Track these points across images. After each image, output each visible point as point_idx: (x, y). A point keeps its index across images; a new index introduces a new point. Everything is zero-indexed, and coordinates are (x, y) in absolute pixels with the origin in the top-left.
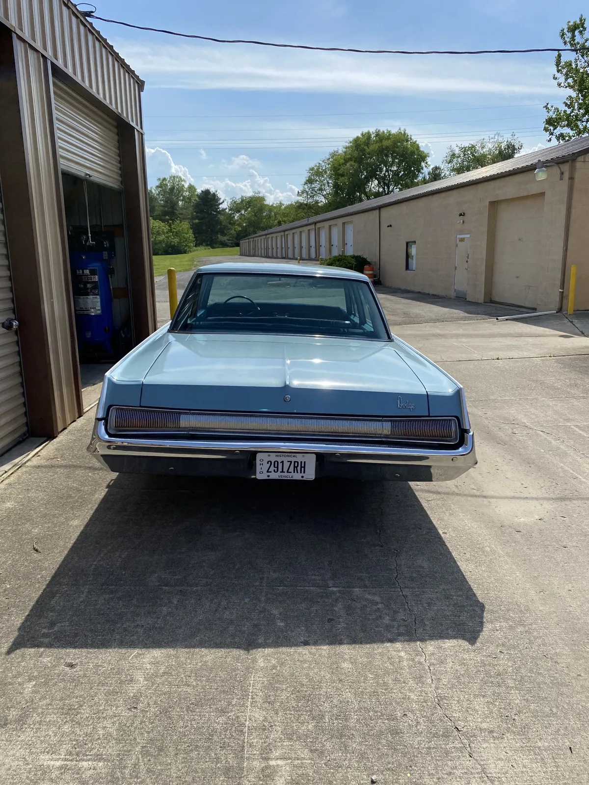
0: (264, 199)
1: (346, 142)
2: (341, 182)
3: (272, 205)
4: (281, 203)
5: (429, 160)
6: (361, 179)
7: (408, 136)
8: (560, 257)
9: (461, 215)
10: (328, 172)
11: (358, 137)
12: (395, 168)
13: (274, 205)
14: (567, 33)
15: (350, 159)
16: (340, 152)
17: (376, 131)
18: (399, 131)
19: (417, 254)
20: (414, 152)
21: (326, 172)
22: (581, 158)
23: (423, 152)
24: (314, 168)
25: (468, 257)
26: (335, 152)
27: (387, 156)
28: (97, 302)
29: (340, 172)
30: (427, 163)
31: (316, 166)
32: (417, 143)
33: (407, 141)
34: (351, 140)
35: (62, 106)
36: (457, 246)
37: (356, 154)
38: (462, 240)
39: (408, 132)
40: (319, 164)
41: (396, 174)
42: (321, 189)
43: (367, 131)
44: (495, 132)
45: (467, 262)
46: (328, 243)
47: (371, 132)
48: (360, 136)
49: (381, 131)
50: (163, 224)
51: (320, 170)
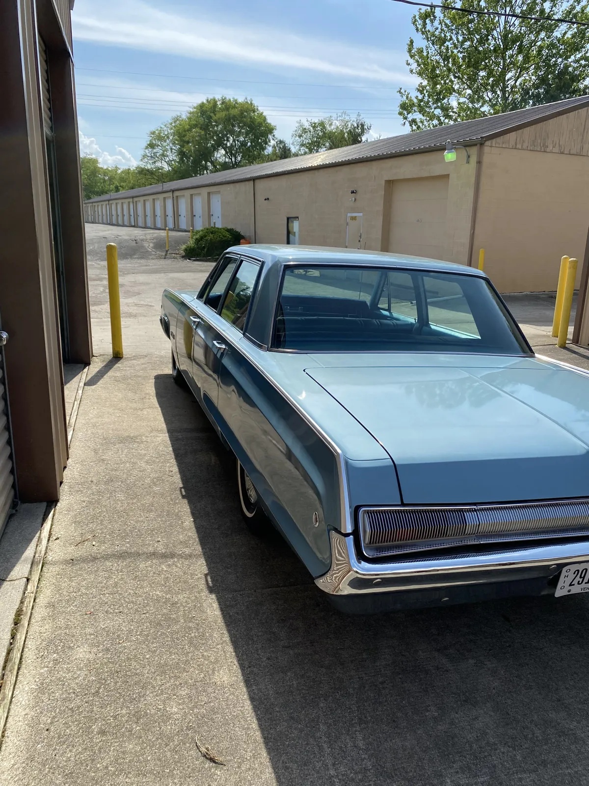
0: (97, 161)
1: (190, 107)
2: (187, 150)
3: (107, 169)
4: (116, 167)
5: (275, 133)
6: (207, 148)
7: (254, 106)
8: (466, 241)
9: (353, 192)
10: (171, 138)
11: (203, 103)
12: (242, 139)
13: (109, 169)
14: (418, 19)
15: (196, 126)
16: (184, 117)
17: (222, 98)
18: (246, 100)
19: (300, 231)
20: (261, 124)
21: (168, 138)
22: (488, 143)
23: (270, 124)
24: (155, 132)
25: (360, 236)
26: (178, 117)
27: (233, 126)
29: (186, 139)
30: (274, 136)
31: (157, 130)
32: (264, 114)
33: (254, 112)
34: (195, 105)
36: (347, 224)
37: (201, 120)
38: (354, 218)
39: (255, 103)
40: (161, 128)
41: (243, 144)
42: (163, 155)
43: (212, 97)
44: (342, 111)
45: (359, 241)
46: (190, 213)
47: (217, 99)
48: (205, 101)
49: (228, 99)
51: (162, 134)
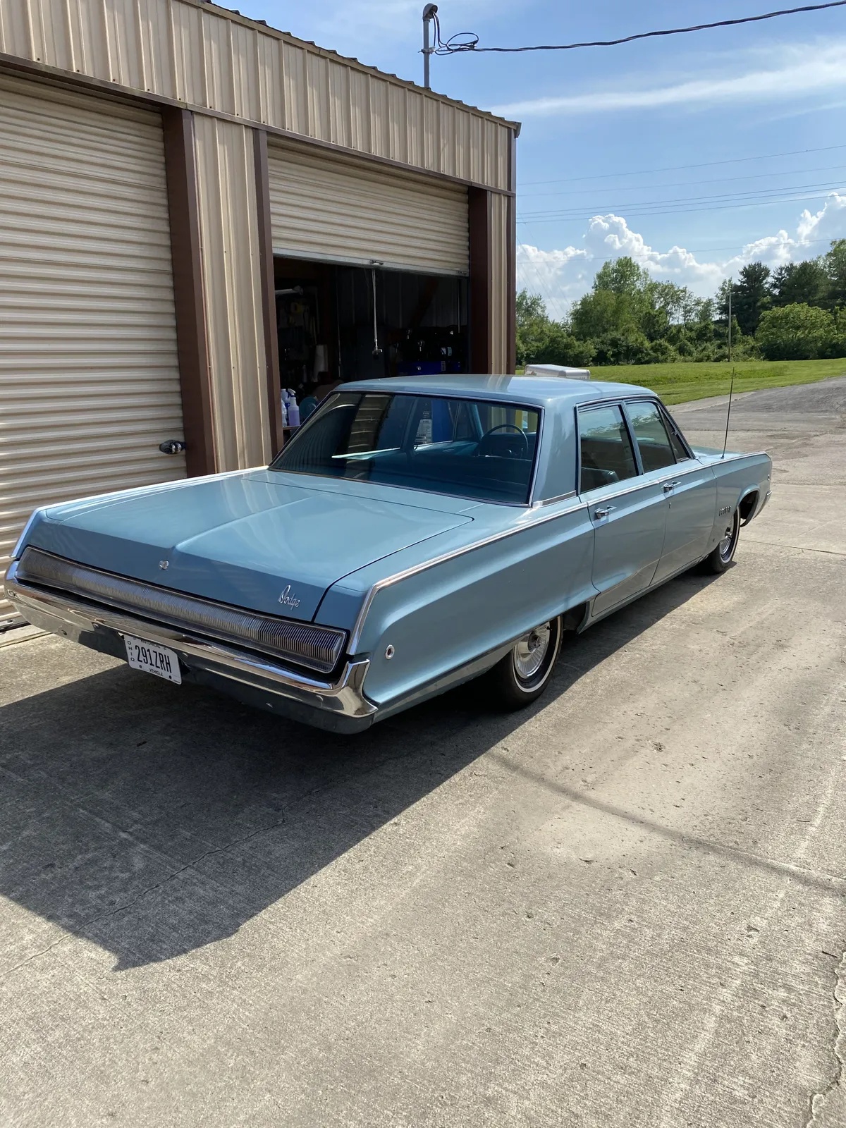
28: (428, 428)
35: (327, 180)
50: (823, 312)
